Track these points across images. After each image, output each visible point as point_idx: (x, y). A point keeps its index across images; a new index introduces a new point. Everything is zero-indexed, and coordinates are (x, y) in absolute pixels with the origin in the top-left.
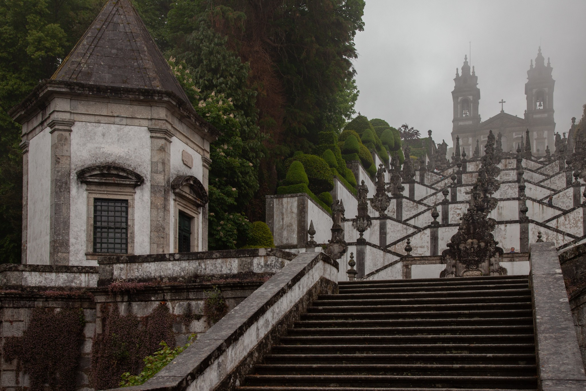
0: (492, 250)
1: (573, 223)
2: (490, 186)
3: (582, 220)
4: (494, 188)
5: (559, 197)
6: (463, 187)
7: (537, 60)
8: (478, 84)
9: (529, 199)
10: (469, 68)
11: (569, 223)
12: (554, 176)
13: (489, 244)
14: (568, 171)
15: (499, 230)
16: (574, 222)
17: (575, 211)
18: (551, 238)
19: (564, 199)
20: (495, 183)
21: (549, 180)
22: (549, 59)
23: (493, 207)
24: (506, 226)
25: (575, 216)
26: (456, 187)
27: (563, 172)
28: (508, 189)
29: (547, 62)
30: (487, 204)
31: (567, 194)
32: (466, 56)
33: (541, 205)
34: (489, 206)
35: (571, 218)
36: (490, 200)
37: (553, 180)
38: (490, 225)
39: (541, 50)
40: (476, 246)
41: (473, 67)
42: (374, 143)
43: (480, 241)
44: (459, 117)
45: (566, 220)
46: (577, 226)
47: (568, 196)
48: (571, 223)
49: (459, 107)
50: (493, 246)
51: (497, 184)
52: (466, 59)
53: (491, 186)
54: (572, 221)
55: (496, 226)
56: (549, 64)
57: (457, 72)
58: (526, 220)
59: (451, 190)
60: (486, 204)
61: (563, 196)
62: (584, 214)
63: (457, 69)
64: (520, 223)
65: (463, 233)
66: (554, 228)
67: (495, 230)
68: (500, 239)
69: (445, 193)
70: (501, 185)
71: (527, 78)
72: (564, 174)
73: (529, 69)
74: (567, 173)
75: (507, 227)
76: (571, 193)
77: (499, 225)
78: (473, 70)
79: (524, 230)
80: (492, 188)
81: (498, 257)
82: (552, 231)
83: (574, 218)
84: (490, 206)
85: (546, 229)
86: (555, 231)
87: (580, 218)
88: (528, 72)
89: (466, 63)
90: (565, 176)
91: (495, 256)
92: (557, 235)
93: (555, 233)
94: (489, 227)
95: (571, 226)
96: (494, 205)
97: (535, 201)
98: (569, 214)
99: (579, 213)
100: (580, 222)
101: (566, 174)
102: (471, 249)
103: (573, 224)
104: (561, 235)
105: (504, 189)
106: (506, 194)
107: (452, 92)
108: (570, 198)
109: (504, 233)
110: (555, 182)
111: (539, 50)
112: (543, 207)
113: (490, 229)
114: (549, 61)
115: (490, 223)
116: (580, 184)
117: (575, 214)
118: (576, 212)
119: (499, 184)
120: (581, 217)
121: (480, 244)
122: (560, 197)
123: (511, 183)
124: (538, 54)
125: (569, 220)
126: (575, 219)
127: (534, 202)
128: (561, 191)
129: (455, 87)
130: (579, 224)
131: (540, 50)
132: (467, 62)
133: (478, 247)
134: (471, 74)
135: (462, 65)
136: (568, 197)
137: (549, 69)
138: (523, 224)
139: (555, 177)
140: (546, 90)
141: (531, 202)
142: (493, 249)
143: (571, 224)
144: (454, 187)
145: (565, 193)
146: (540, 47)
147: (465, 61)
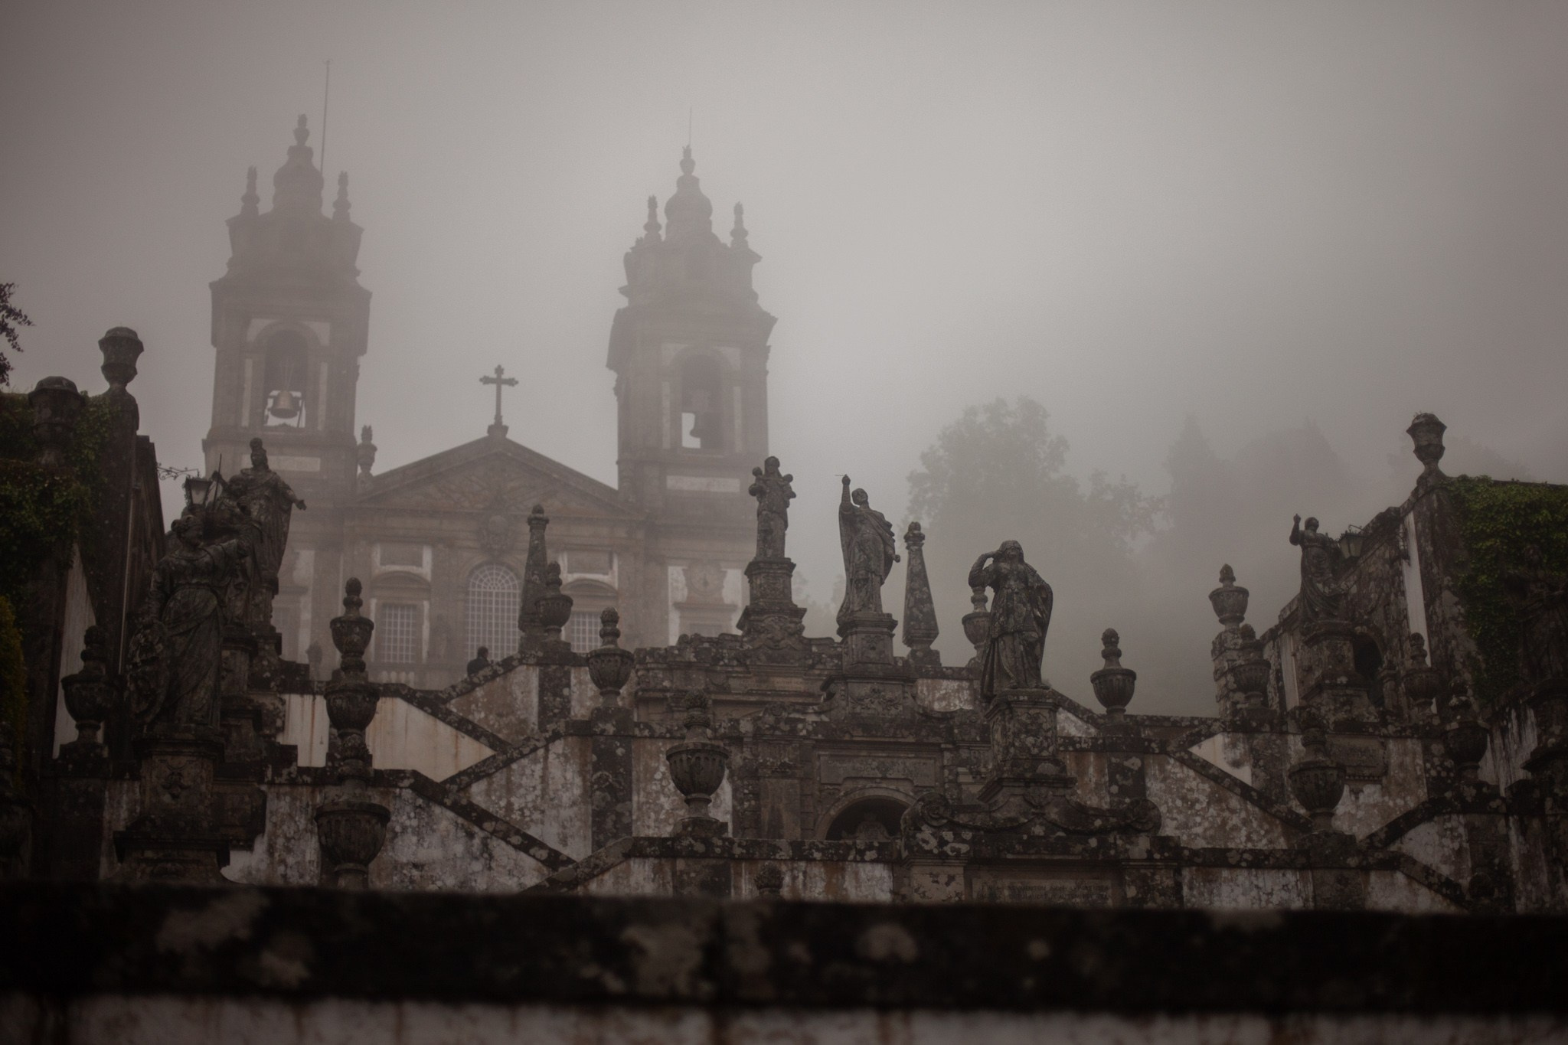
7: (671, 207)
8: (360, 267)
10: (315, 180)
22: (739, 210)
29: (731, 225)
32: (303, 120)
39: (693, 163)
41: (343, 179)
44: (245, 423)
49: (249, 373)
52: (301, 133)
56: (739, 233)
57: (252, 186)
63: (252, 175)
71: (623, 291)
73: (637, 239)
78: (342, 193)
88: (631, 260)
89: (300, 154)
107: (212, 285)
111: (682, 163)
114: (739, 221)
124: (681, 181)
129: (231, 262)
131: (687, 163)
132: (309, 152)
134: (328, 211)
137: (742, 259)
140: (732, 355)
146: (687, 152)
147: (294, 143)
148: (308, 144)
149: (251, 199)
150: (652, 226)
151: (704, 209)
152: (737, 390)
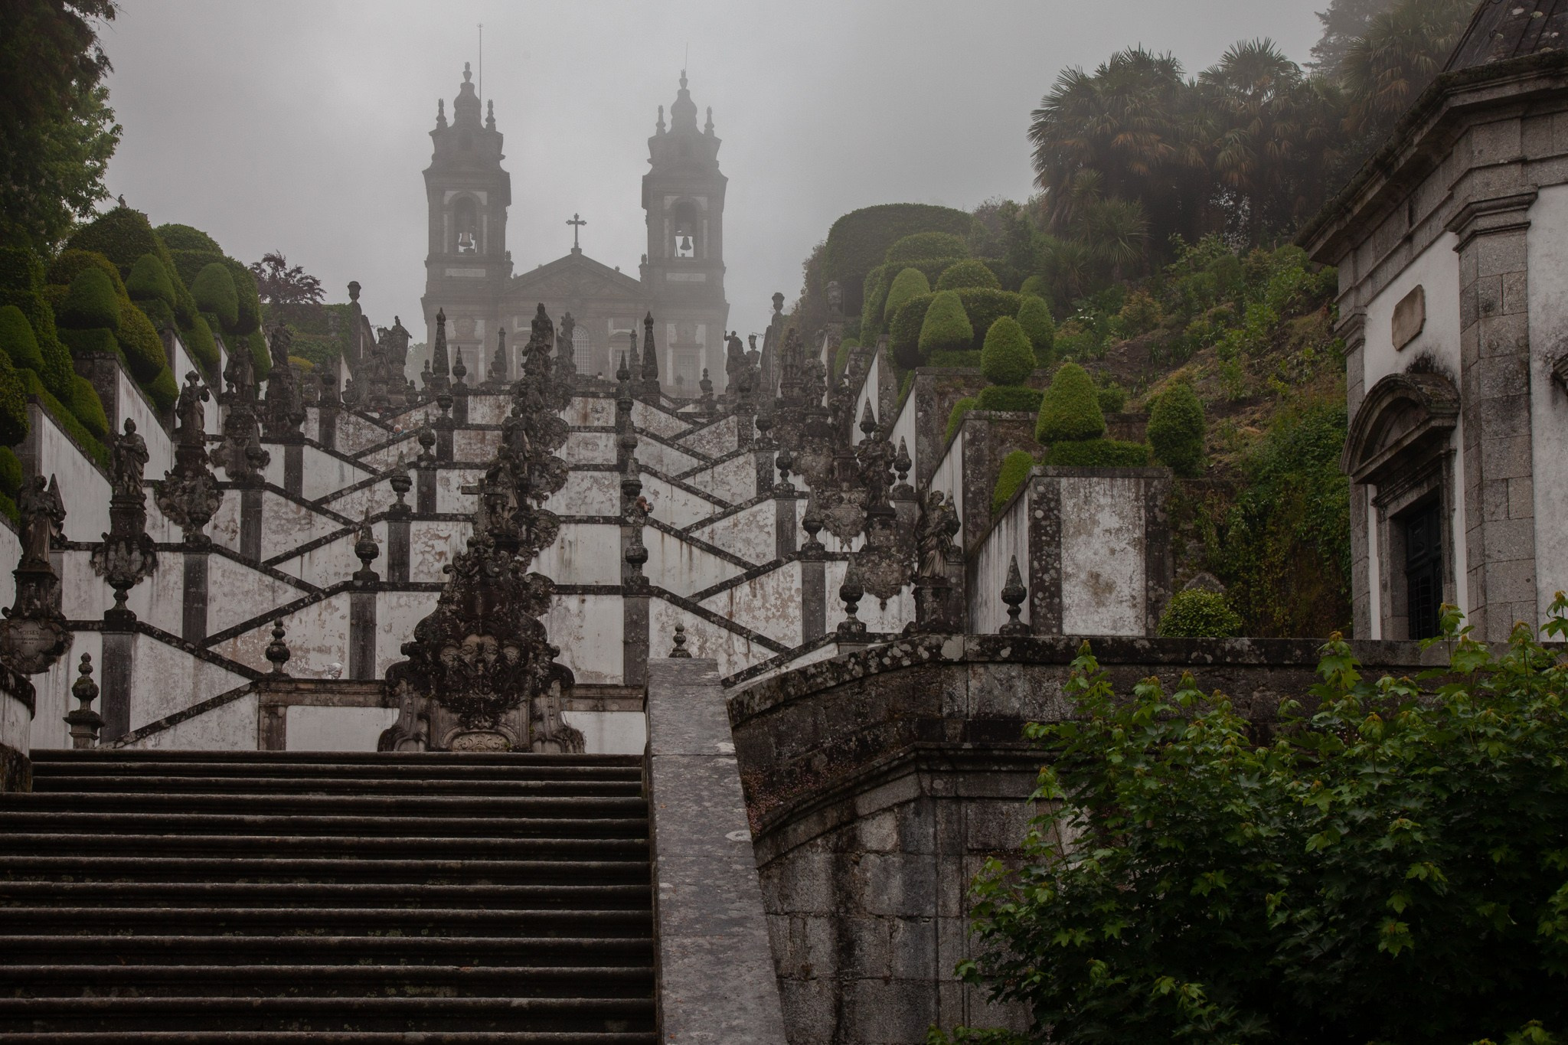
0: (540, 671)
1: (775, 606)
2: (537, 473)
3: (799, 599)
4: (548, 483)
5: (735, 525)
6: (457, 472)
7: (675, 109)
8: (503, 157)
9: (652, 525)
10: (478, 104)
11: (763, 605)
12: (724, 461)
13: (531, 655)
14: (761, 449)
15: (563, 611)
16: (779, 603)
17: (780, 570)
18: (714, 647)
19: (751, 531)
20: (553, 465)
21: (709, 471)
22: (709, 111)
23: (546, 541)
24: (583, 601)
25: (781, 585)
26: (435, 470)
27: (749, 451)
28: (589, 489)
29: (705, 122)
30: (528, 531)
31: (758, 518)
32: (467, 65)
33: (685, 545)
34: (533, 536)
35: (769, 590)
36: (536, 519)
37: (719, 474)
38: (535, 596)
39: (686, 80)
40: (493, 657)
41: (490, 104)
42: (170, 303)
43: (506, 642)
44: (446, 251)
45: (755, 596)
46: (785, 616)
47: (761, 523)
48: (768, 605)
49: (446, 222)
50: (544, 661)
51: (558, 471)
52: (467, 74)
53: (541, 476)
54: (772, 600)
55: (555, 598)
56: (709, 126)
57: (441, 111)
58: (641, 587)
59: (420, 476)
60: (524, 528)
61: (749, 524)
62: (804, 582)
63: (441, 104)
64: (625, 596)
65: (453, 613)
66: (722, 618)
67: (549, 610)
68: (566, 639)
69: (401, 484)
70: (571, 473)
71: (649, 161)
72: (752, 457)
73: (653, 132)
74: (760, 454)
75: (587, 605)
76: (769, 515)
77: (564, 597)
78: (491, 113)
79: (635, 617)
80: (544, 481)
81: (558, 695)
82: (716, 627)
83: (778, 593)
84: (537, 537)
85: (699, 619)
86: (725, 627)
87: (793, 592)
88: (652, 143)
89: (467, 87)
90: (753, 465)
91: (550, 693)
92: (729, 638)
93: (724, 633)
94: (533, 602)
95: (770, 614)
96: (549, 534)
97: (669, 533)
98: (763, 578)
99: (792, 576)
100: (793, 604)
101: (757, 460)
102: (476, 667)
103: (773, 610)
104: (742, 640)
105: (577, 489)
106: (584, 502)
107: (424, 172)
108: (766, 530)
109: (577, 621)
110: (725, 480)
111: (681, 81)
112: (691, 553)
113: (537, 607)
114: (709, 118)
115: (537, 590)
116: (794, 491)
117: (781, 578)
118: (783, 574)
119: (565, 472)
120: (798, 589)
121: (505, 651)
122: (740, 527)
123: (600, 470)
124: (679, 92)
125: (764, 597)
126: (780, 595)
127: (666, 535)
128: (743, 509)
129: (434, 157)
130: (790, 610)
131: (684, 81)
132: (472, 86)
133: (496, 661)
134: (484, 124)
135: (458, 91)
136: (761, 528)
137: (711, 143)
138: (634, 600)
139: (726, 463)
140: (703, 201)
141: (659, 533)
142: (542, 668)
143: (768, 609)
144: (427, 468)
145: (755, 517)
146: (683, 73)
147: (464, 81)
148: (471, 81)
149: (441, 118)
150: (661, 124)
151: (693, 109)
152: (705, 221)
